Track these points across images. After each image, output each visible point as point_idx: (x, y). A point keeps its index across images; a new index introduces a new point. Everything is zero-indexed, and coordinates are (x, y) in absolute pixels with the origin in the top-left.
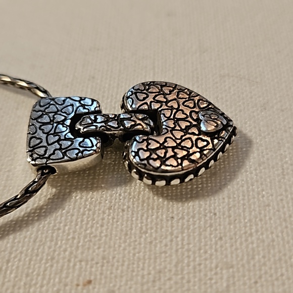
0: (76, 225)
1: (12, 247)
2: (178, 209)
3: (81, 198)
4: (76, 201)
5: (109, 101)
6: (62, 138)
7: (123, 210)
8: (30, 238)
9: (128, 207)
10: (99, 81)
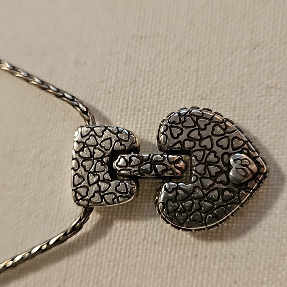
0: (116, 252)
1: (67, 268)
2: (202, 247)
3: (121, 226)
4: (116, 229)
5: (149, 112)
6: (101, 178)
7: (155, 243)
8: (80, 260)
9: (160, 240)
10: (140, 86)
